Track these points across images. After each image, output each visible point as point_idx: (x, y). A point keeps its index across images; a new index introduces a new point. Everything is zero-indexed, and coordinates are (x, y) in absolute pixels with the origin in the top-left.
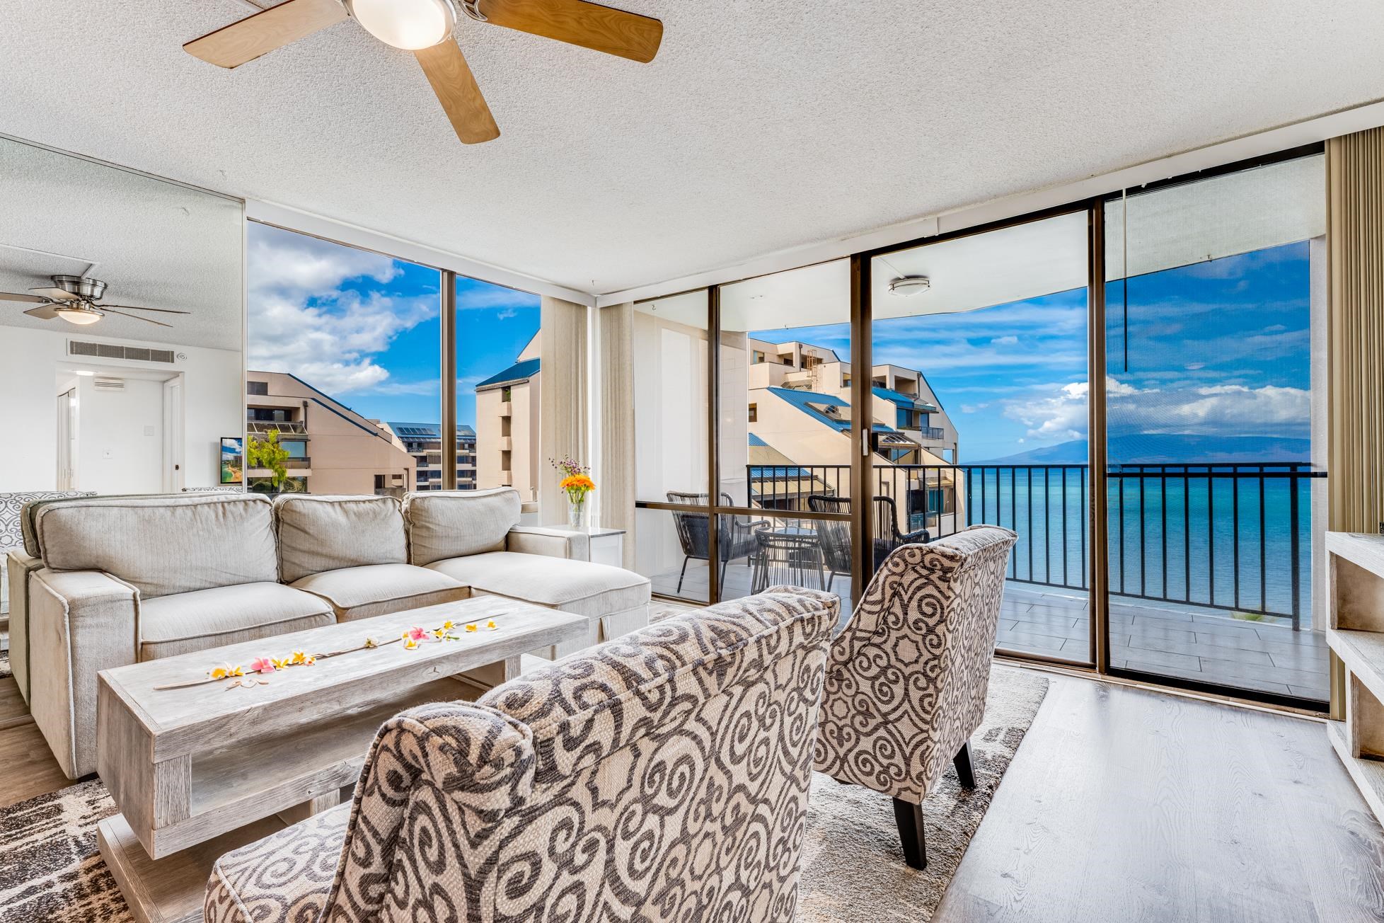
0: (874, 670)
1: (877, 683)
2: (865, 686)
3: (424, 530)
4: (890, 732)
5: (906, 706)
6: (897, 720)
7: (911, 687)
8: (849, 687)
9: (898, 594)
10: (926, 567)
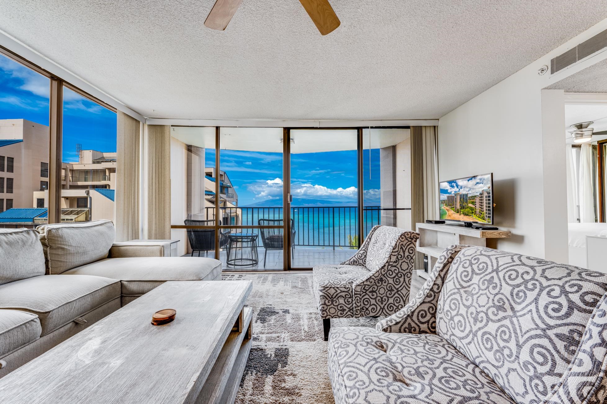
0: (394, 274)
1: (395, 279)
2: (391, 281)
3: (60, 250)
4: (399, 294)
5: (404, 284)
6: (401, 290)
7: (406, 277)
8: (385, 282)
9: (401, 248)
10: (411, 238)
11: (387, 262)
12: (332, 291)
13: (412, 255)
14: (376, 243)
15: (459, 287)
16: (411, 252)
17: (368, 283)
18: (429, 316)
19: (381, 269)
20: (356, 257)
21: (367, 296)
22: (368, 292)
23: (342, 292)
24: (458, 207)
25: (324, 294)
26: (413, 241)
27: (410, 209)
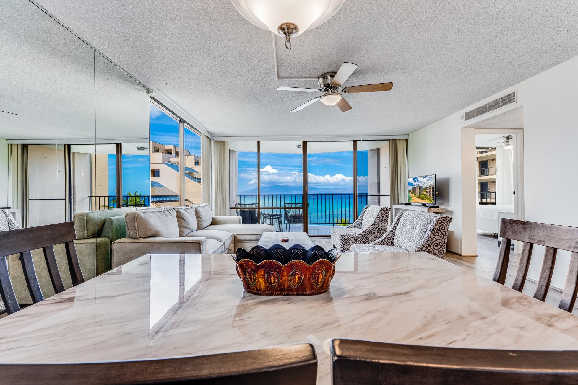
8: (373, 233)
9: (381, 216)
10: (386, 211)
11: (374, 223)
12: (346, 237)
13: (387, 219)
14: (368, 215)
15: (402, 225)
16: (386, 218)
17: (365, 233)
18: (392, 239)
19: (371, 226)
20: (356, 223)
21: (364, 240)
22: (364, 238)
23: (351, 238)
24: (418, 194)
25: (341, 239)
26: (387, 212)
27: (389, 195)
